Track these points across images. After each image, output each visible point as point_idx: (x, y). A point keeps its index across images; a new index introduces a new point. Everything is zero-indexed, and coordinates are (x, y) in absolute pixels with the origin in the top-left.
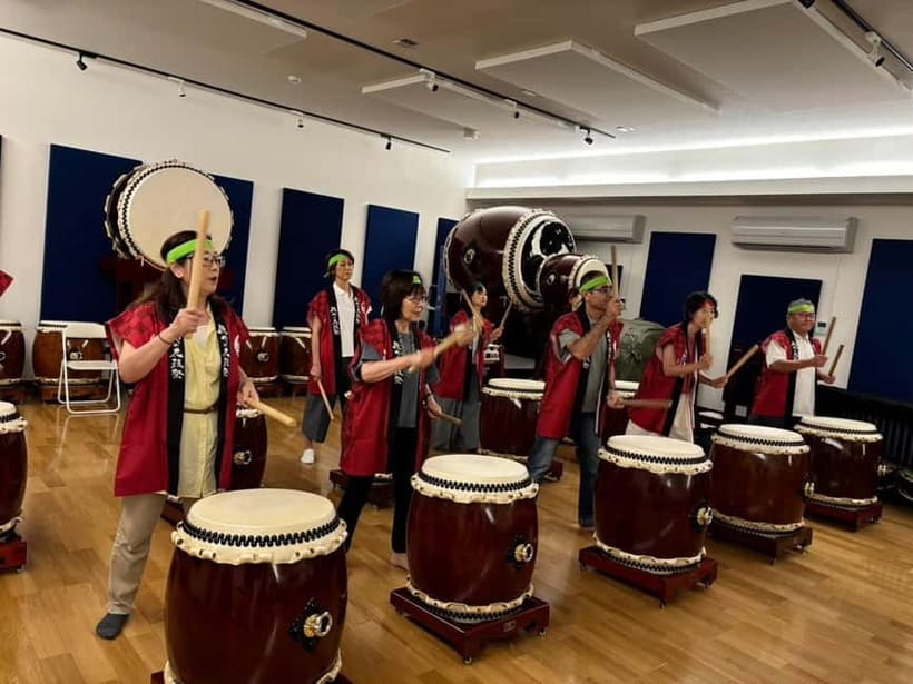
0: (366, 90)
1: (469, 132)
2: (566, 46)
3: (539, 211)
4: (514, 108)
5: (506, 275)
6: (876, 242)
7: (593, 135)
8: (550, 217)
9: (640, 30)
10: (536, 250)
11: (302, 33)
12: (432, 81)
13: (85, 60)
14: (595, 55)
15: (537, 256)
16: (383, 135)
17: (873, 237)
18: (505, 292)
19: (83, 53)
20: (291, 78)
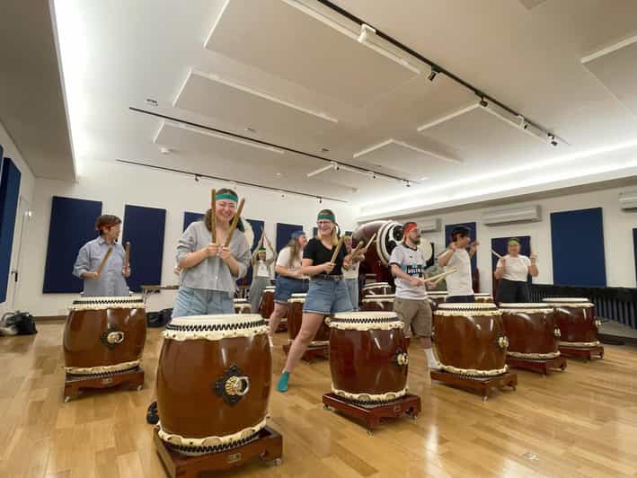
0: (309, 175)
1: (355, 190)
2: (391, 141)
3: (390, 221)
4: (373, 174)
5: (379, 251)
6: (552, 215)
7: (410, 183)
8: (396, 223)
9: (419, 129)
10: (391, 238)
11: (282, 152)
12: (336, 166)
13: (198, 178)
14: (403, 144)
15: (392, 241)
16: (318, 197)
17: (550, 212)
18: (379, 259)
19: (197, 175)
20: (278, 174)
